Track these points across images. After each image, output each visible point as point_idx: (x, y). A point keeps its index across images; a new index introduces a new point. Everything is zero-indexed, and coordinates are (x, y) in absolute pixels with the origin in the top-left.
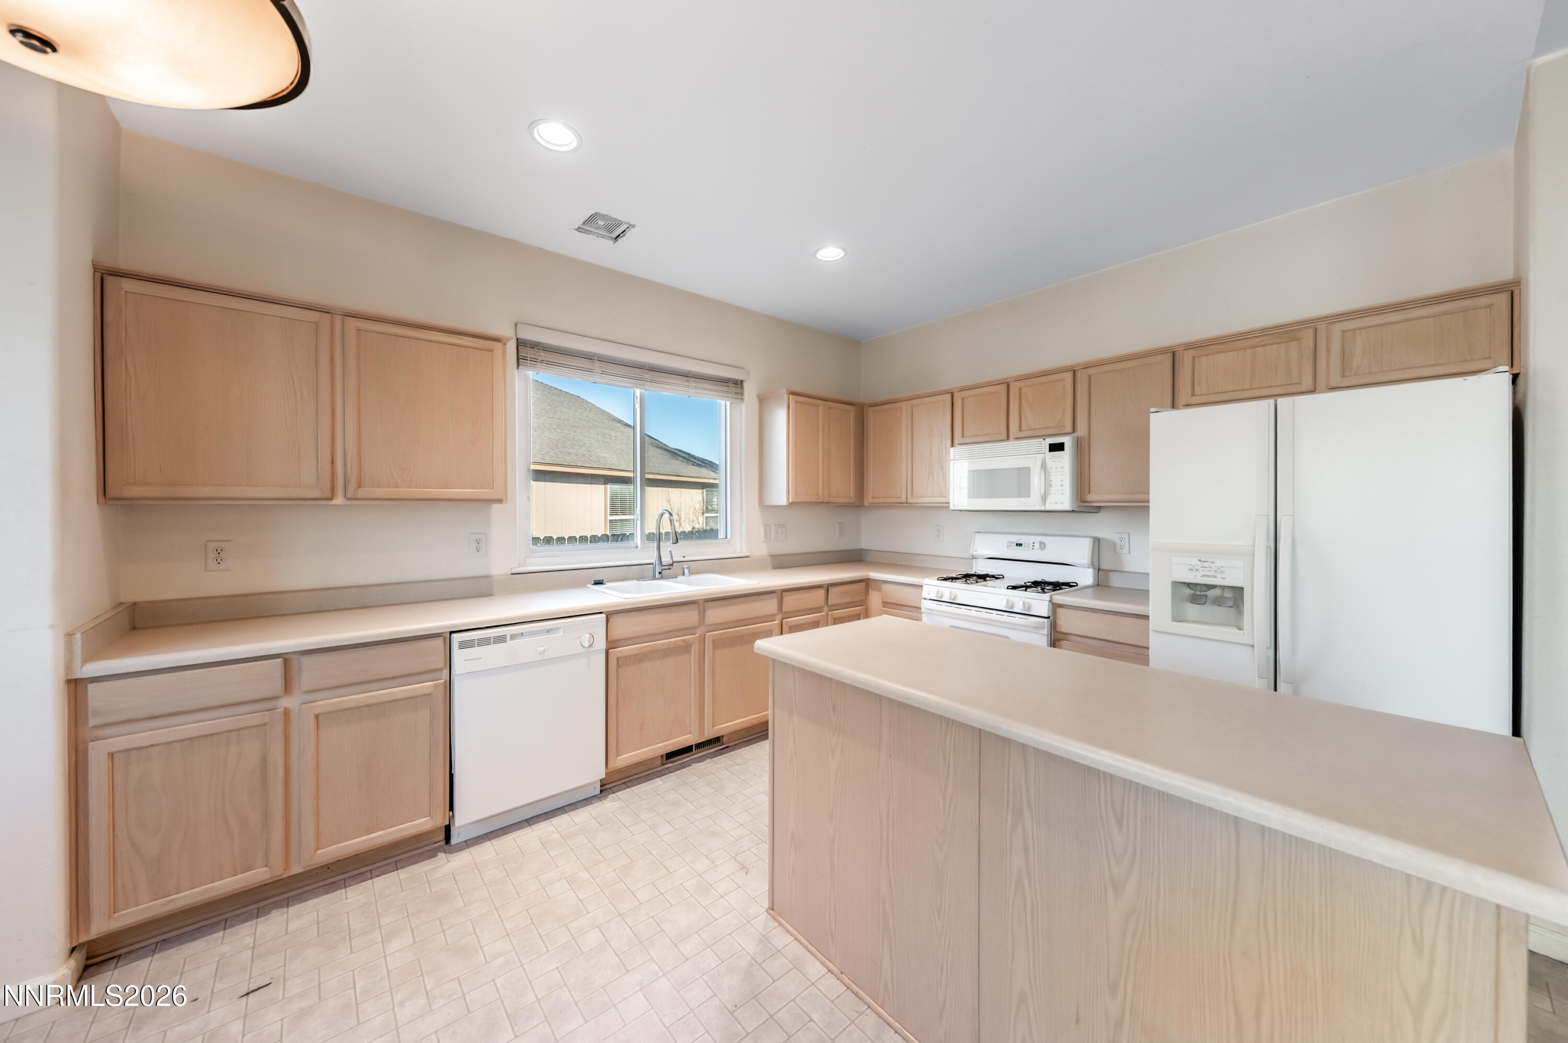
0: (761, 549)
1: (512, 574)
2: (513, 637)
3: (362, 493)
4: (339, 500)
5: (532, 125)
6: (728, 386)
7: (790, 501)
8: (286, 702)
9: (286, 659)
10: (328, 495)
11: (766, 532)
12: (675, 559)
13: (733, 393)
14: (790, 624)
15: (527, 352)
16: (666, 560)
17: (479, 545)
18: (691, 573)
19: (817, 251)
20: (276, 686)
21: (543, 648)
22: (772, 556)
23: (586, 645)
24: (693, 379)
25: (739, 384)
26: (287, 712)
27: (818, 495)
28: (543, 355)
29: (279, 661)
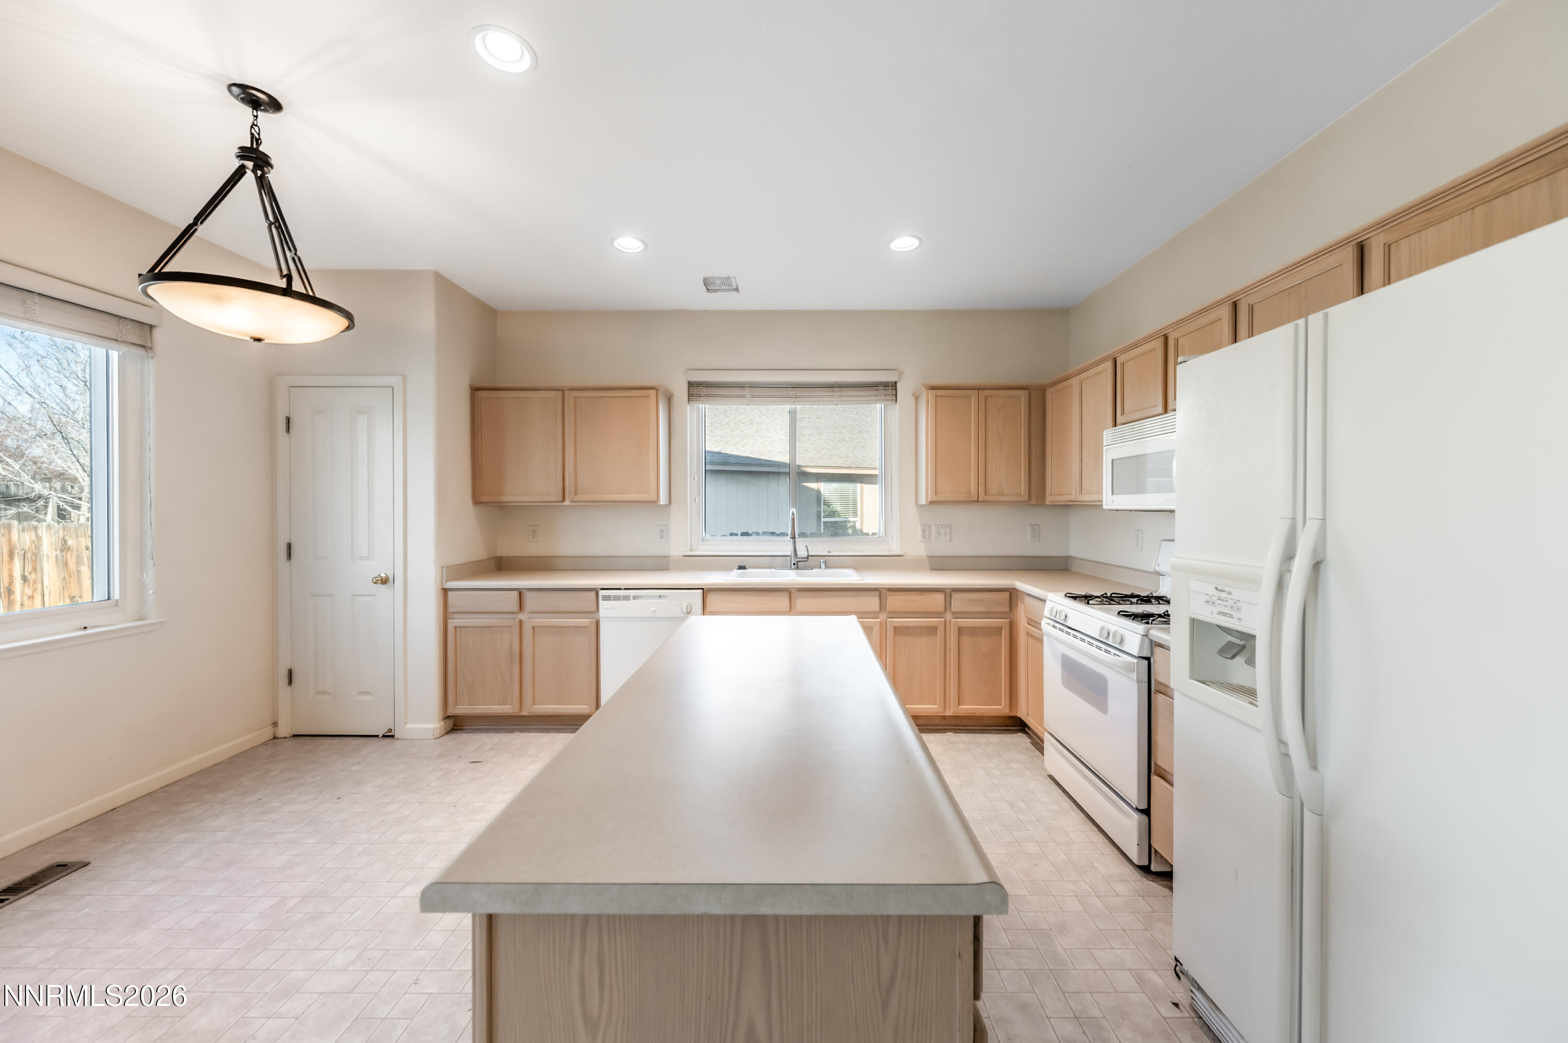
0: (918, 549)
1: (684, 556)
2: (635, 598)
3: (577, 498)
4: (567, 503)
5: (613, 240)
6: (877, 390)
7: (929, 500)
8: (521, 616)
9: (520, 593)
10: (561, 499)
11: (924, 531)
12: (810, 554)
13: (883, 395)
14: (896, 625)
15: (695, 391)
16: (802, 553)
17: (663, 533)
18: (827, 567)
19: (891, 241)
20: (515, 606)
21: (654, 609)
22: (929, 557)
23: (685, 611)
24: (838, 389)
25: (894, 385)
26: (521, 622)
27: (970, 493)
28: (704, 391)
29: (516, 593)
